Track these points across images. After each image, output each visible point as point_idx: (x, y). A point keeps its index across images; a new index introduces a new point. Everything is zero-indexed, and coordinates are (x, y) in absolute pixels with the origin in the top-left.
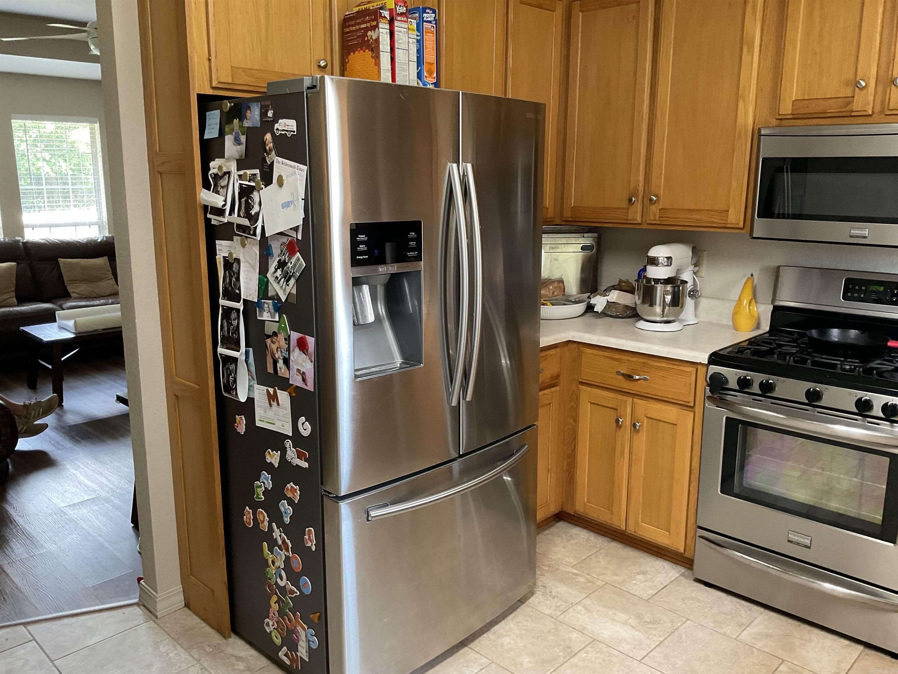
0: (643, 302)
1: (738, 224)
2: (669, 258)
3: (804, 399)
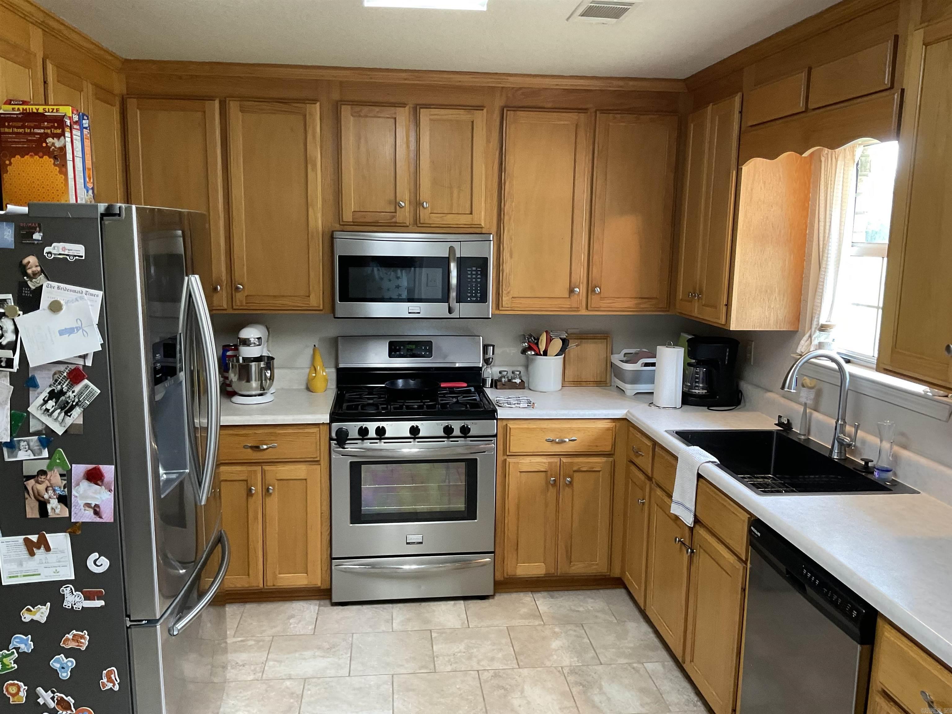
0: (240, 379)
1: (319, 307)
2: (259, 339)
3: (408, 435)
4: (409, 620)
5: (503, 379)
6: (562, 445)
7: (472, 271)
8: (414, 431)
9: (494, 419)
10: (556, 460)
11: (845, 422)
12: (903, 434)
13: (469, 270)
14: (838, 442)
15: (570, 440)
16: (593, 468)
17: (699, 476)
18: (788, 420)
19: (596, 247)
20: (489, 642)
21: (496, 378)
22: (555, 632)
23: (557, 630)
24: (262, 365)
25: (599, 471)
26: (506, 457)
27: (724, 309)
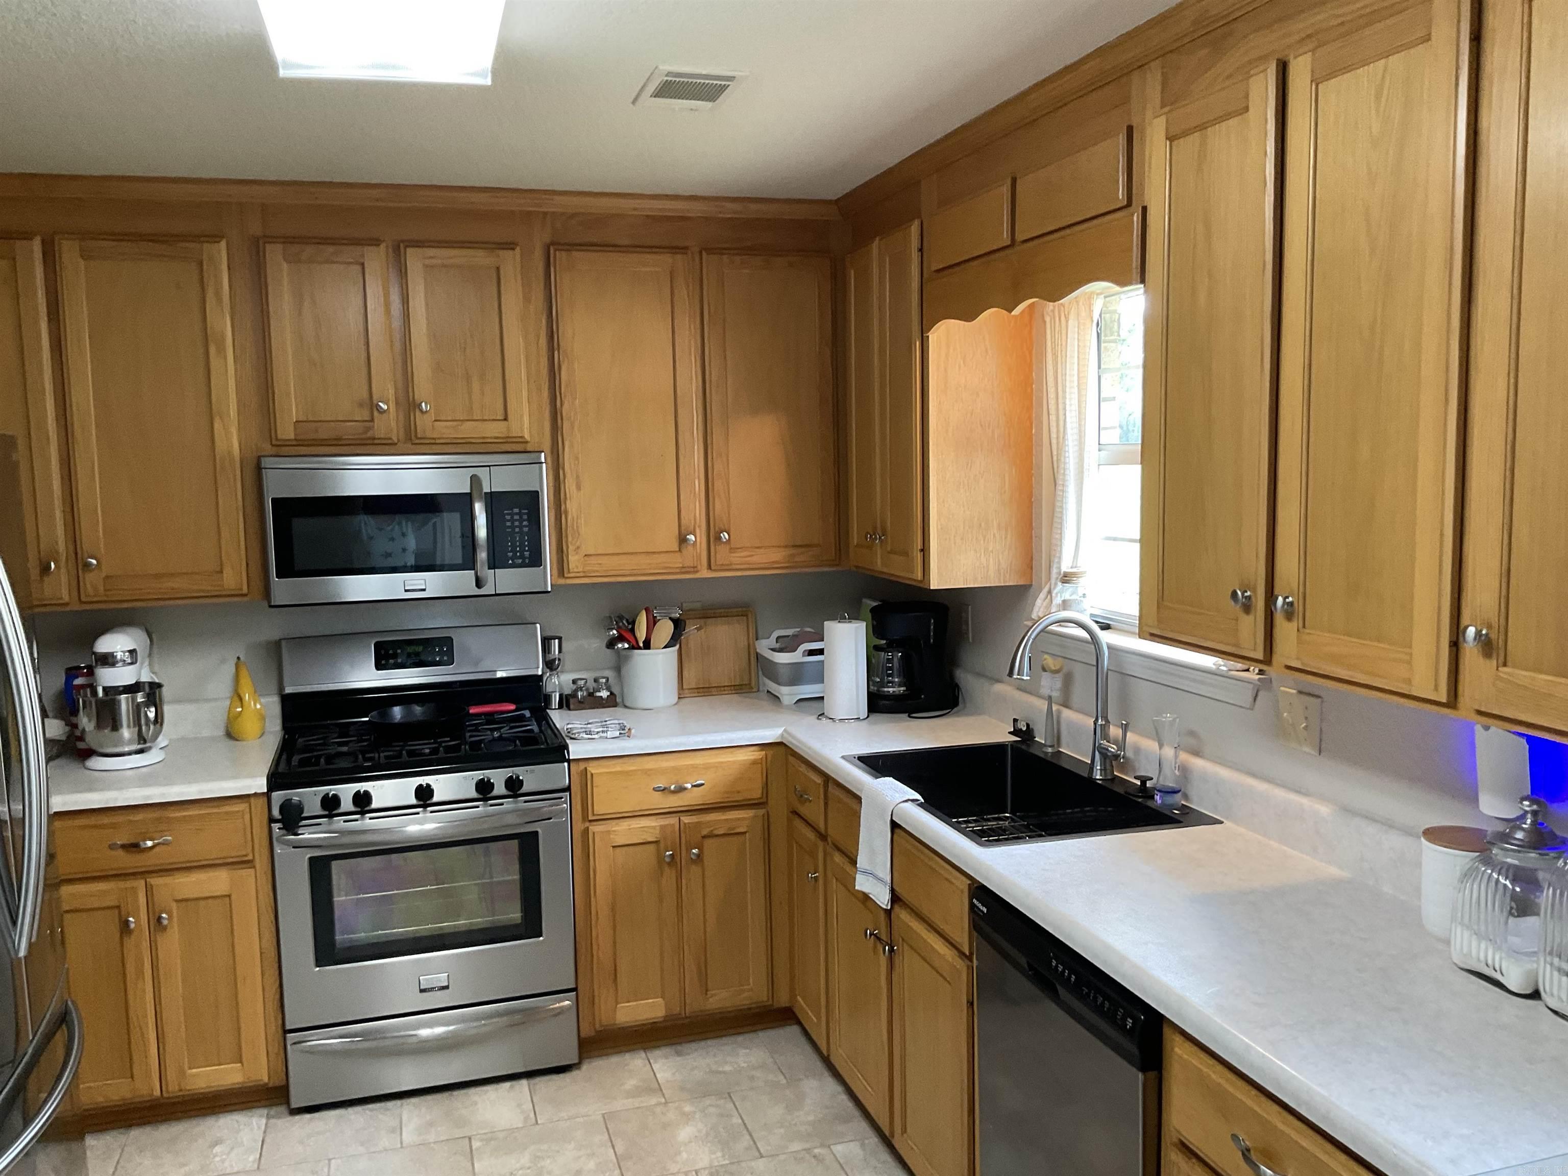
0: (99, 726)
1: (241, 589)
2: (132, 652)
3: (414, 801)
4: (431, 1124)
5: (580, 694)
6: (681, 795)
7: (512, 515)
8: (424, 795)
9: (563, 762)
10: (673, 820)
11: (1108, 722)
12: (1192, 734)
13: (508, 514)
14: (1100, 752)
15: (693, 786)
16: (734, 828)
17: (894, 826)
18: (1028, 725)
19: (718, 467)
20: (573, 1145)
21: (567, 691)
22: (684, 1114)
23: (688, 1108)
24: (140, 698)
25: (745, 833)
26: (587, 824)
27: (919, 556)
